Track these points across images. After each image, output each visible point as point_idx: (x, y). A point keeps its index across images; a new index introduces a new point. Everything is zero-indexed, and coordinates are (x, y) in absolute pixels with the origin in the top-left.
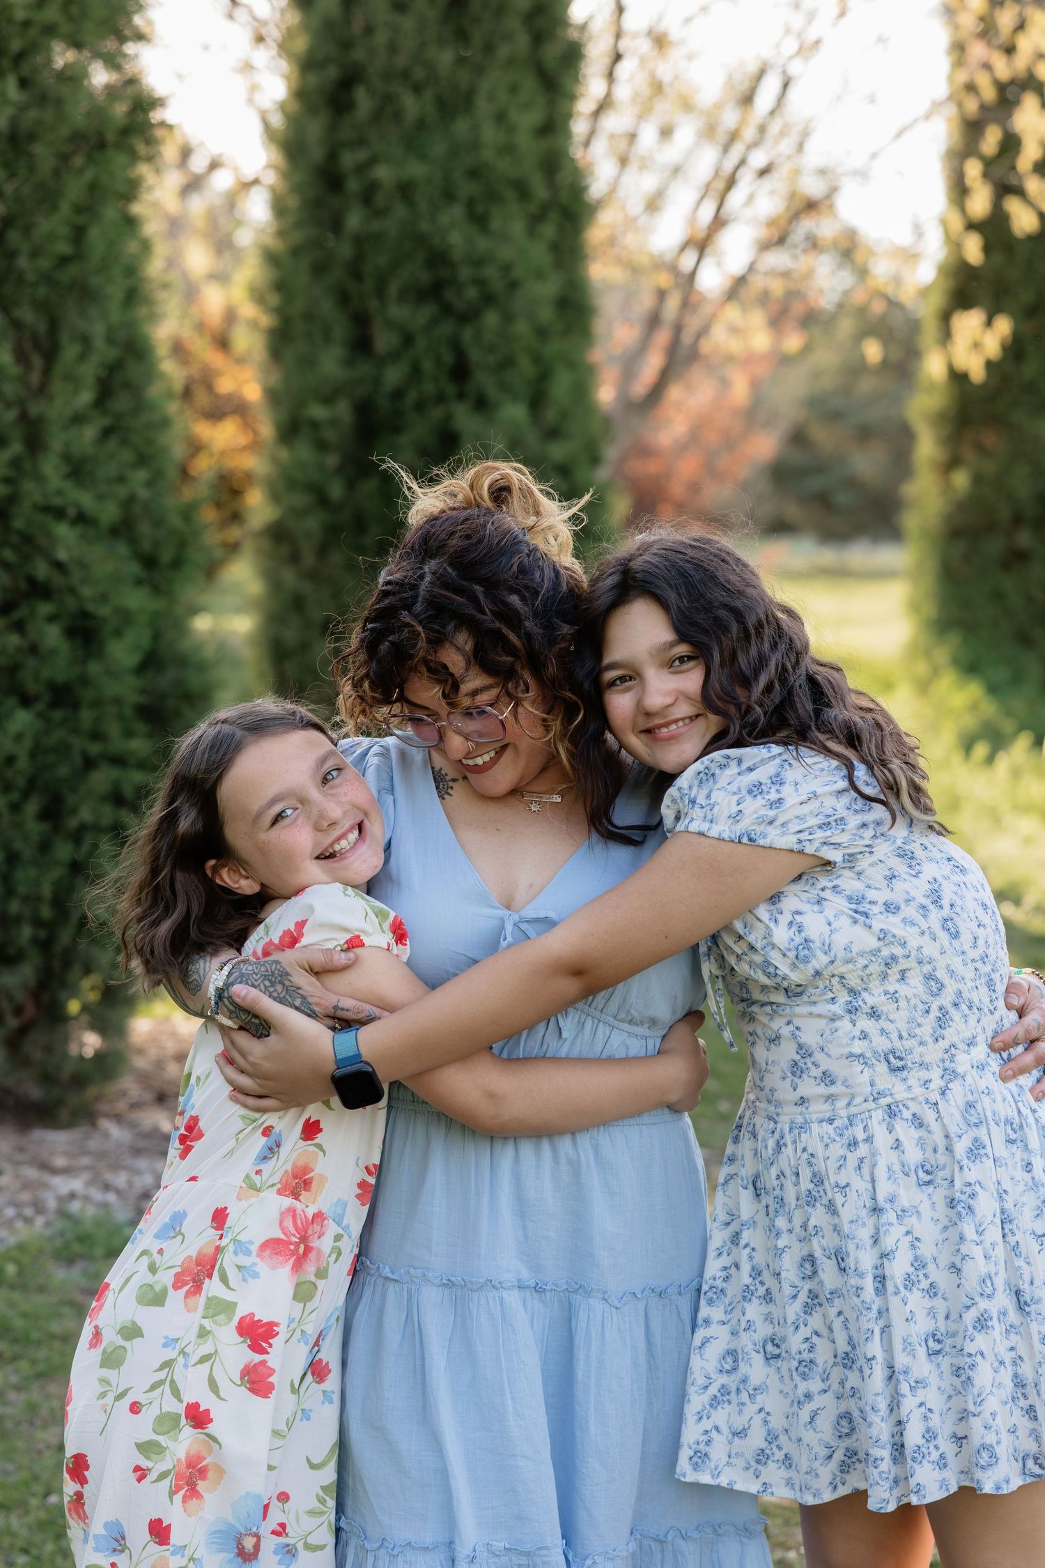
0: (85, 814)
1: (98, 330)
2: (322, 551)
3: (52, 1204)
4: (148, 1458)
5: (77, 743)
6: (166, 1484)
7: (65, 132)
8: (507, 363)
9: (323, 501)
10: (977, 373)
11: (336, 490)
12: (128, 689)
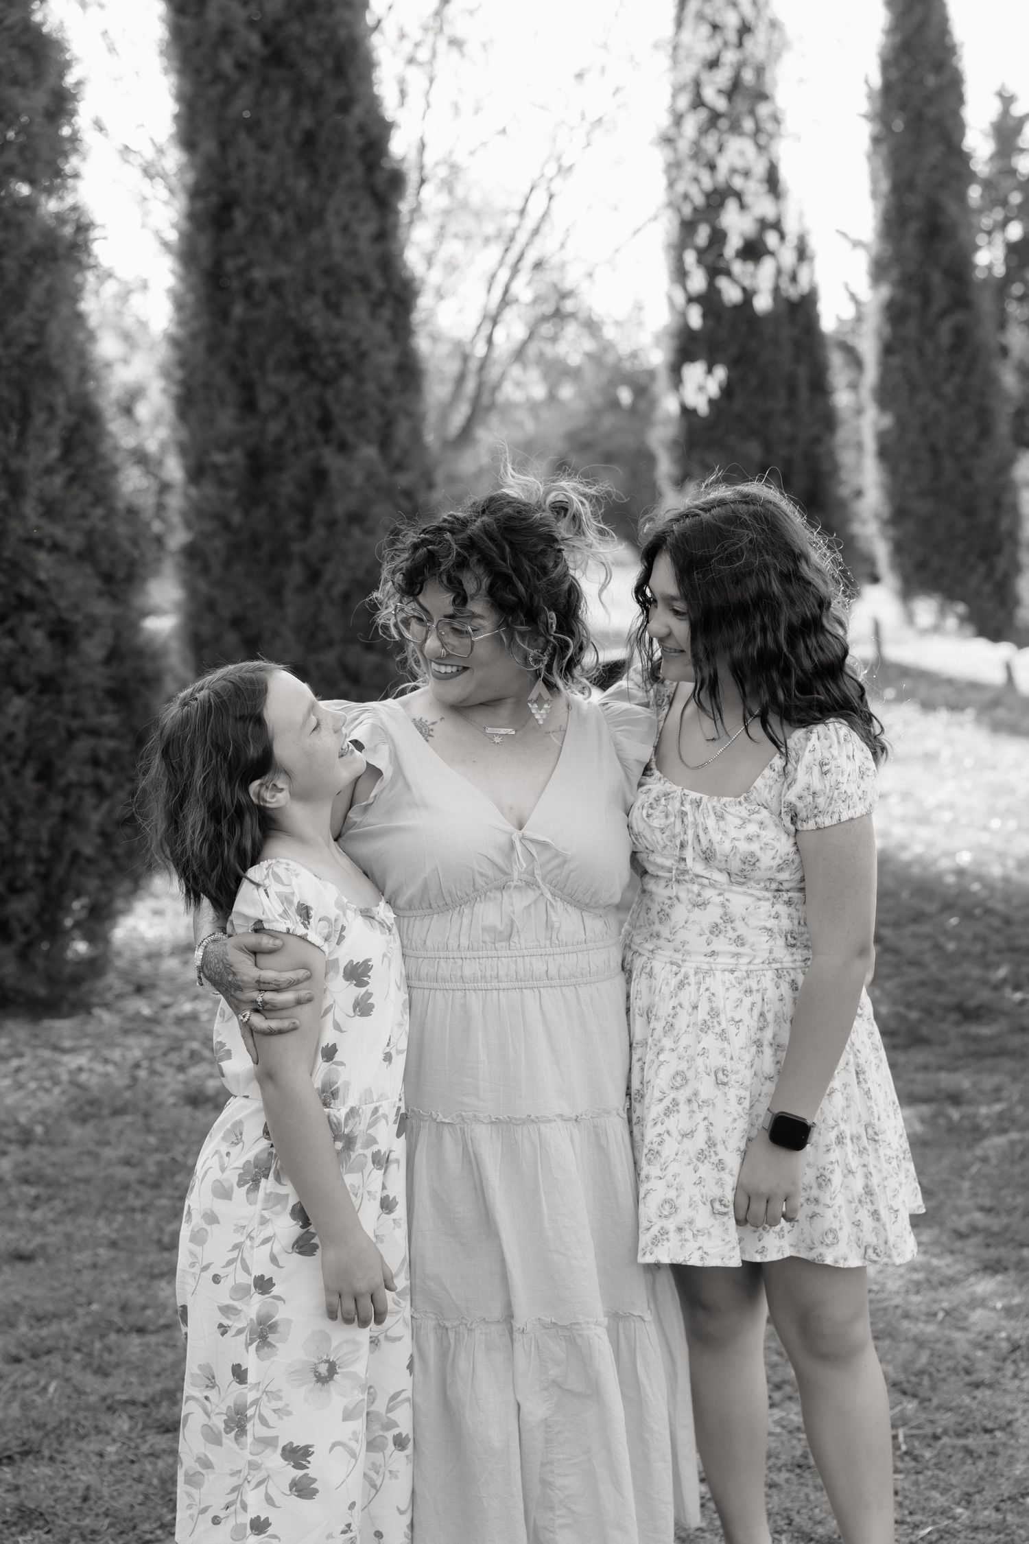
0: (72, 775)
1: (60, 401)
2: (227, 564)
3: (65, 1077)
4: (228, 1318)
5: (61, 720)
6: (242, 1338)
7: (26, 248)
8: (362, 414)
9: (226, 525)
10: (702, 407)
11: (236, 518)
12: (98, 677)
